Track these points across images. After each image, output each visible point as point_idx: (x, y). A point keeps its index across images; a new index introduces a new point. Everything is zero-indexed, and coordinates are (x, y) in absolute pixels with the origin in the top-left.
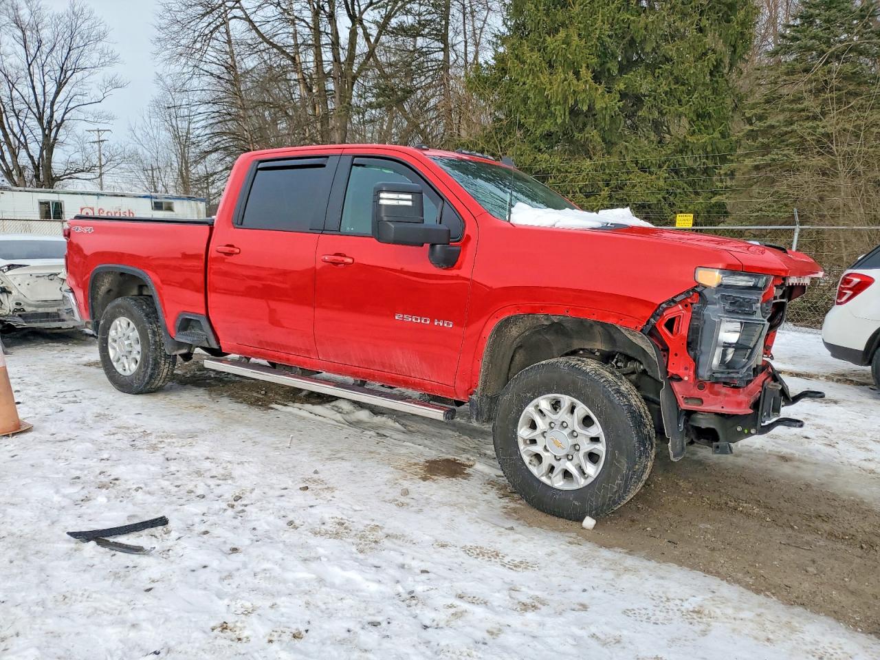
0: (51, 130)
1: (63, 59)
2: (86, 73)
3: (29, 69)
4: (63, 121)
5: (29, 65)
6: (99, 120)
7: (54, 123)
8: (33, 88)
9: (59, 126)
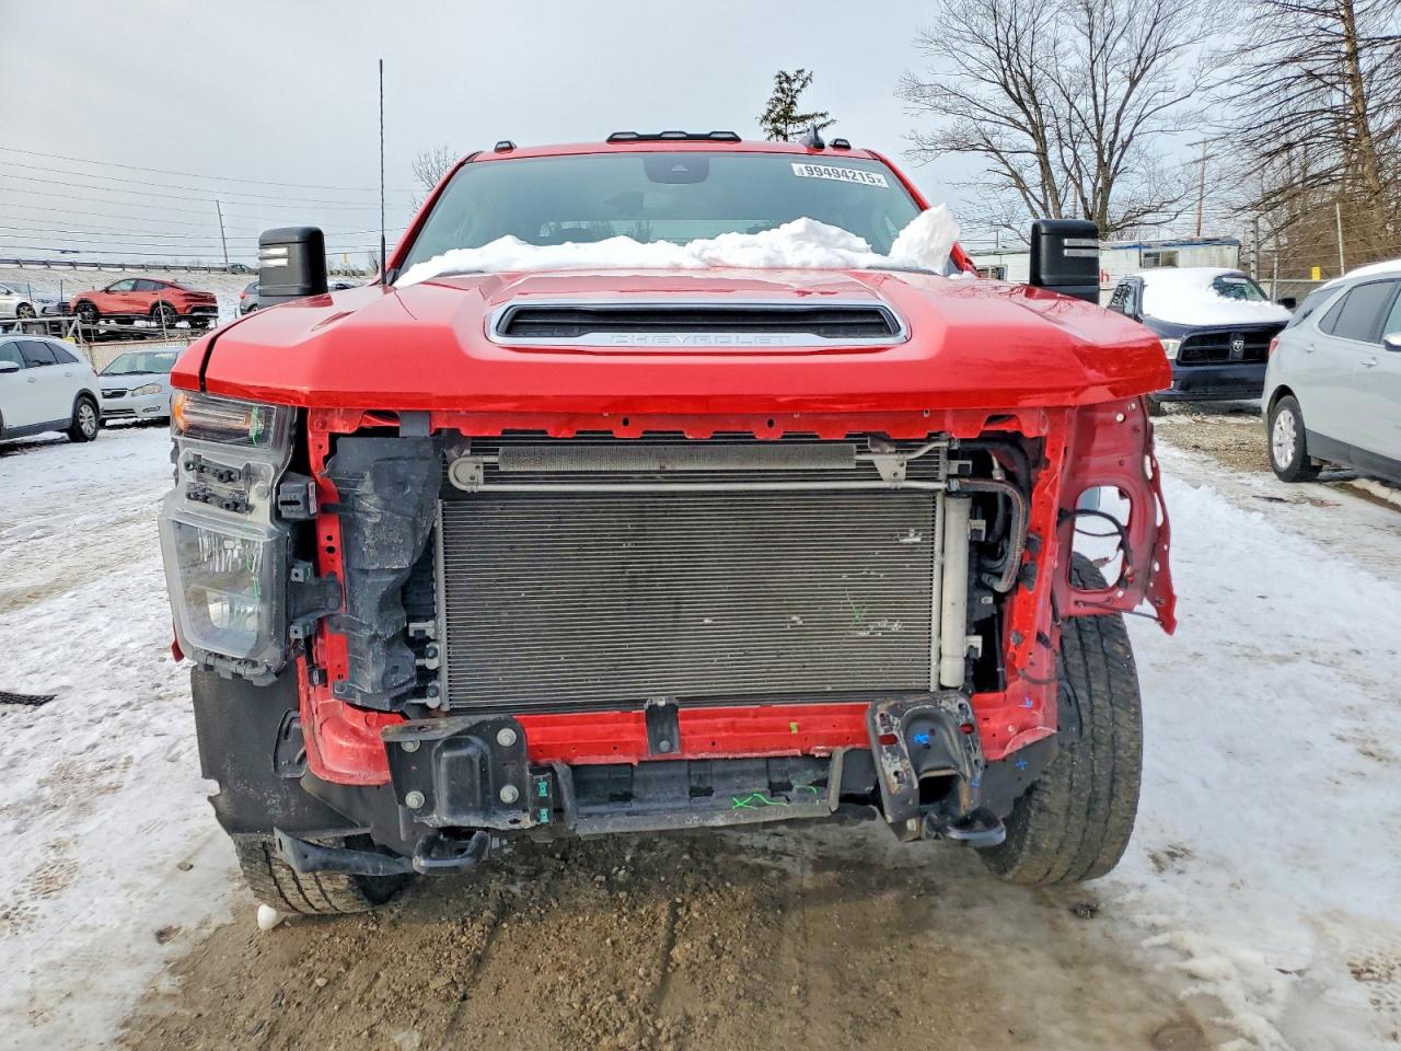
0: (1111, 155)
1: (1143, 41)
2: (1171, 55)
3: (1092, 69)
4: (1131, 137)
5: (1093, 62)
6: (1182, 127)
7: (1118, 143)
8: (1095, 97)
9: (1125, 146)
